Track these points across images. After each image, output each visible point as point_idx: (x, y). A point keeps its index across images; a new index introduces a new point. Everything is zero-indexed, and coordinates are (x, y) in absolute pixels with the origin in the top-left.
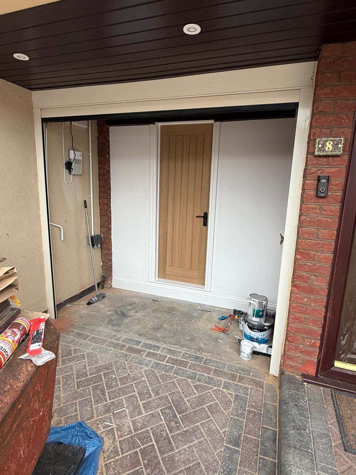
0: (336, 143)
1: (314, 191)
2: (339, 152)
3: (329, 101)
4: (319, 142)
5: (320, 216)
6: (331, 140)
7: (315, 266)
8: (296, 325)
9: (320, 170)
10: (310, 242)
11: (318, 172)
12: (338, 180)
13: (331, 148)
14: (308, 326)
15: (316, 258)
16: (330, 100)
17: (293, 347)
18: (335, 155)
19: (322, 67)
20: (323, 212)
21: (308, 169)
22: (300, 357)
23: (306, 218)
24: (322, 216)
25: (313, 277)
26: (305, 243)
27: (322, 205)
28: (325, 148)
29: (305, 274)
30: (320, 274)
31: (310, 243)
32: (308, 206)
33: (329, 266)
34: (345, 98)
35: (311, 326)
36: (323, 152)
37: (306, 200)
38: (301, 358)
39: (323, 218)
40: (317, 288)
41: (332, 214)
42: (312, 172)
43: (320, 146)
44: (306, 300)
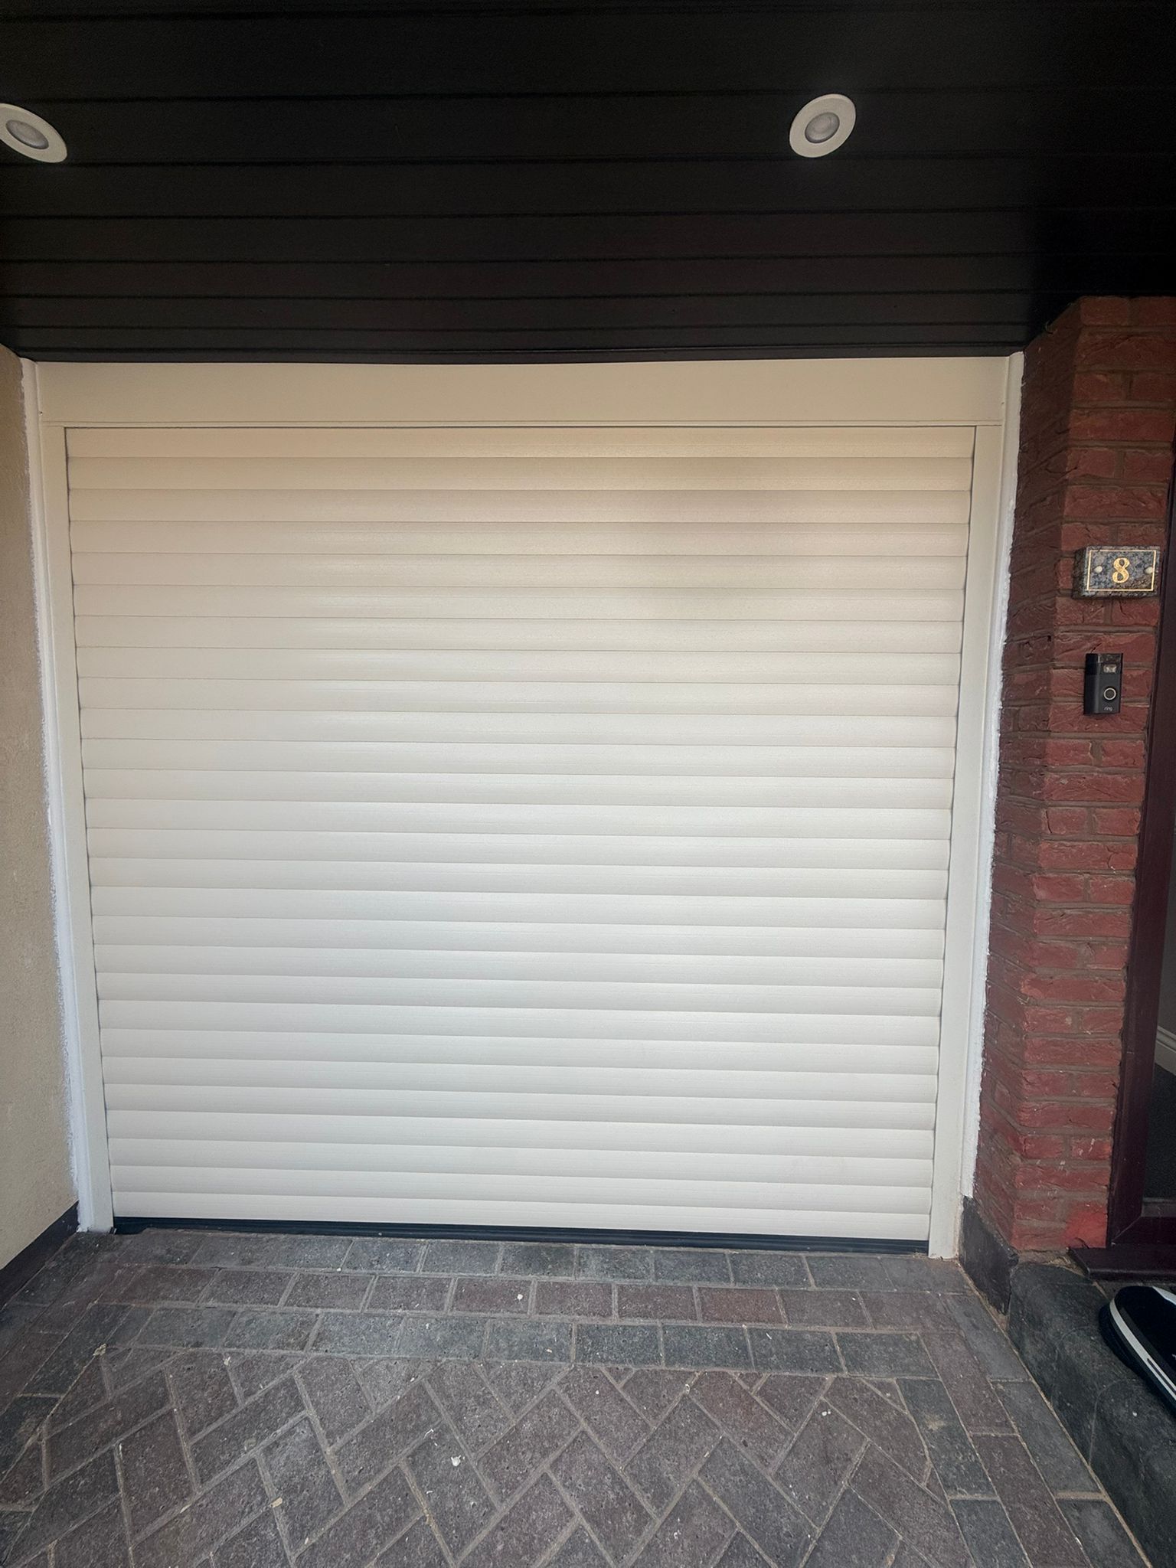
0: (1138, 562)
1: (1075, 699)
2: (1146, 588)
3: (1105, 449)
4: (1093, 560)
5: (1097, 769)
6: (1125, 555)
7: (1091, 916)
8: (1044, 1103)
9: (1088, 639)
10: (1073, 847)
11: (1083, 645)
12: (1138, 666)
13: (1126, 575)
14: (1079, 1098)
15: (1089, 892)
16: (1106, 447)
17: (1039, 1173)
18: (1136, 595)
19: (1084, 356)
20: (1104, 759)
21: (1058, 638)
22: (1061, 1197)
23: (1058, 779)
24: (1100, 770)
25: (1084, 950)
26: (1061, 851)
27: (1098, 739)
28: (1111, 576)
29: (1062, 944)
30: (1104, 939)
31: (1074, 850)
32: (1062, 741)
33: (1125, 913)
34: (1147, 445)
35: (1088, 1096)
36: (1106, 588)
37: (1058, 727)
38: (1062, 1201)
39: (1105, 775)
40: (1096, 982)
41: (1127, 763)
42: (1068, 646)
43: (1099, 569)
44: (1069, 1021)
